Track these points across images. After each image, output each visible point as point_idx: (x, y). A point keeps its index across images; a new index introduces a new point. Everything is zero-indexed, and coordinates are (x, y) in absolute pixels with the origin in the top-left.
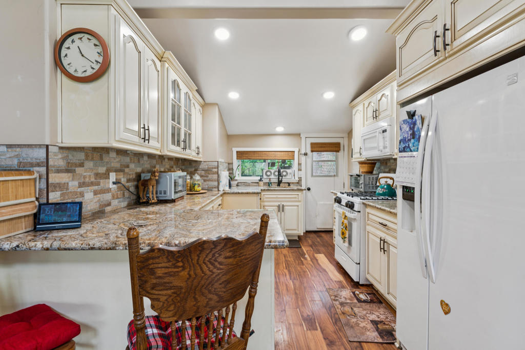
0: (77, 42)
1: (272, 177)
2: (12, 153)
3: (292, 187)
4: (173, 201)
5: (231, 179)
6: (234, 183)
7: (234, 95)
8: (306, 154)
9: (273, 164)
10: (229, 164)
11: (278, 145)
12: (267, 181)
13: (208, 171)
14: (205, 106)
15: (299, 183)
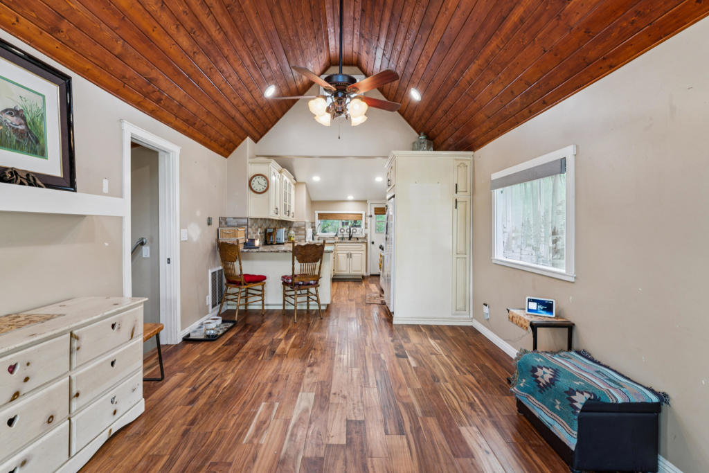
0: (258, 179)
1: (345, 233)
2: (235, 220)
3: (360, 241)
4: (283, 244)
5: (314, 234)
6: (316, 238)
7: (316, 179)
8: (371, 216)
9: (347, 224)
10: (312, 223)
11: (350, 209)
12: (341, 236)
13: (298, 228)
14: (297, 184)
15: (365, 238)
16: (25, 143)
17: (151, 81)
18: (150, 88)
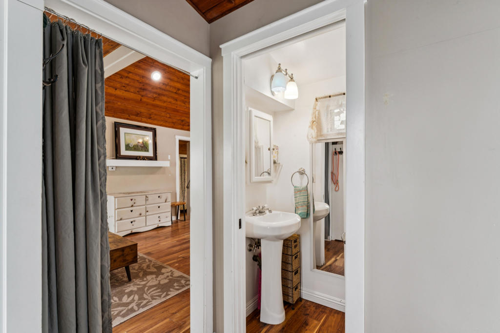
16: (143, 149)
17: (182, 121)
18: (184, 123)
